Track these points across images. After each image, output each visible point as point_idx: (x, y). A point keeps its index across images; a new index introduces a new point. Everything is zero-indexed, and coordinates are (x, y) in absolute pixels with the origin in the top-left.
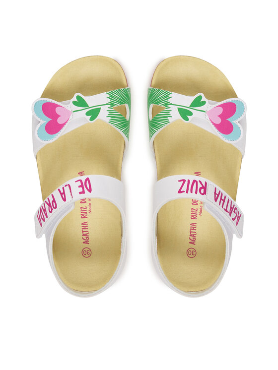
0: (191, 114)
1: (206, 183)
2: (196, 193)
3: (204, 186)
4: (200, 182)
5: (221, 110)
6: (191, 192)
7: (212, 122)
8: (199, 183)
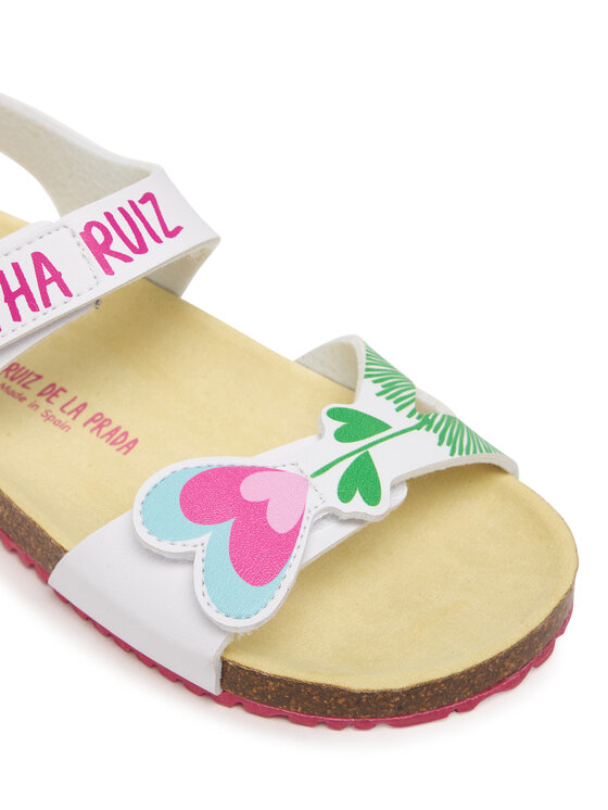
0: (340, 436)
1: (108, 270)
2: (109, 216)
3: (107, 257)
4: (127, 259)
5: (279, 522)
6: (121, 210)
7: (262, 469)
8: (126, 251)
